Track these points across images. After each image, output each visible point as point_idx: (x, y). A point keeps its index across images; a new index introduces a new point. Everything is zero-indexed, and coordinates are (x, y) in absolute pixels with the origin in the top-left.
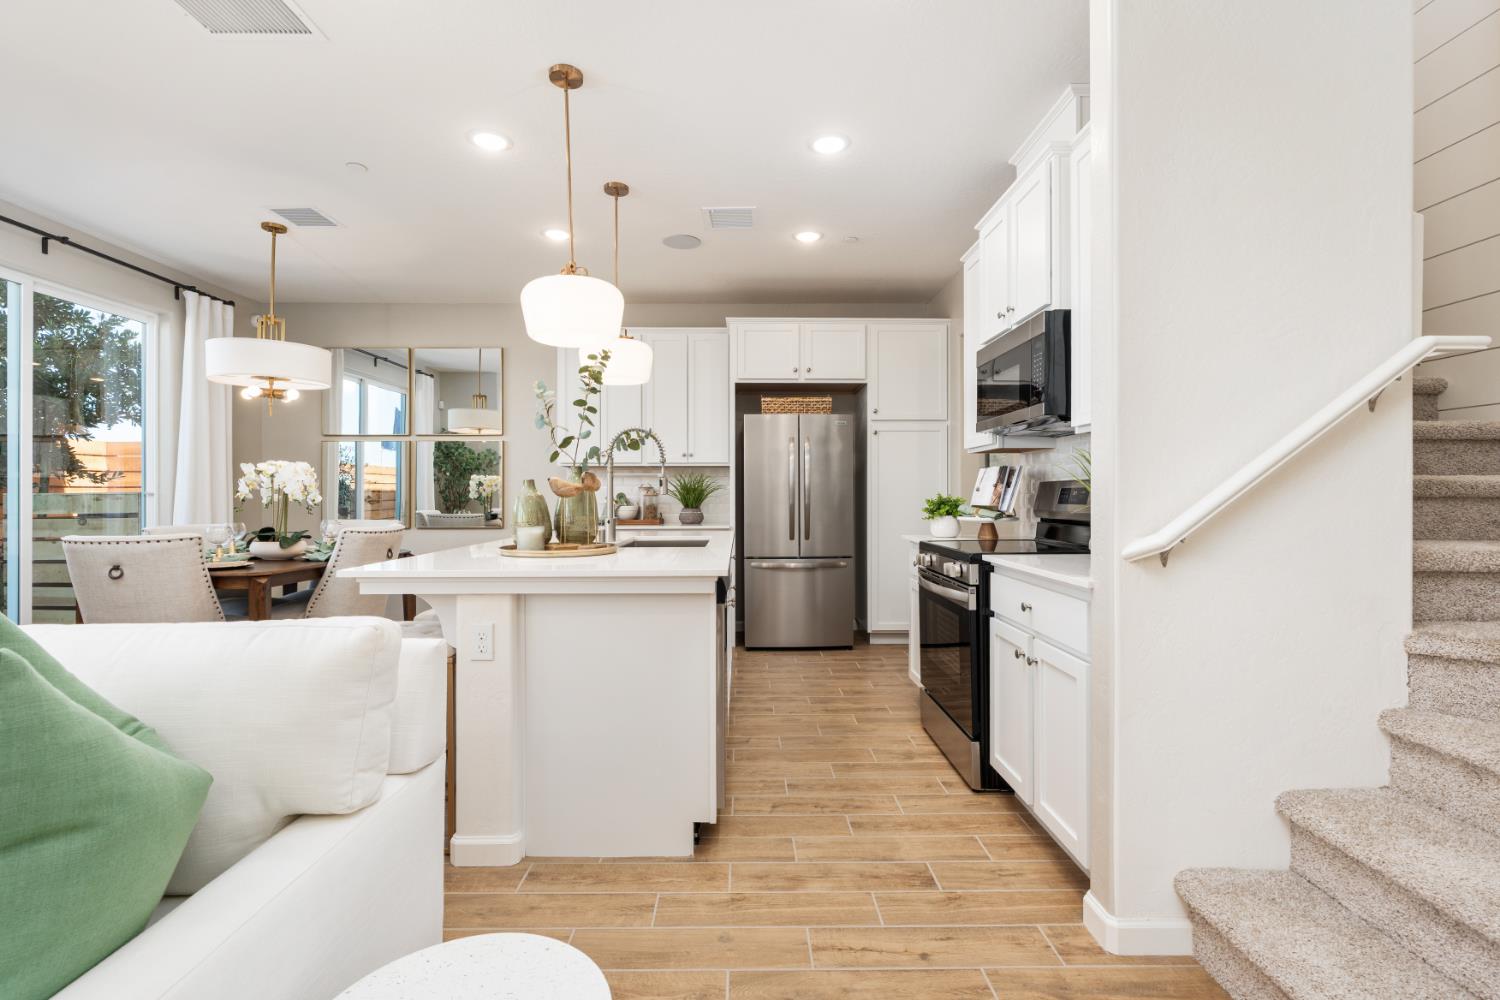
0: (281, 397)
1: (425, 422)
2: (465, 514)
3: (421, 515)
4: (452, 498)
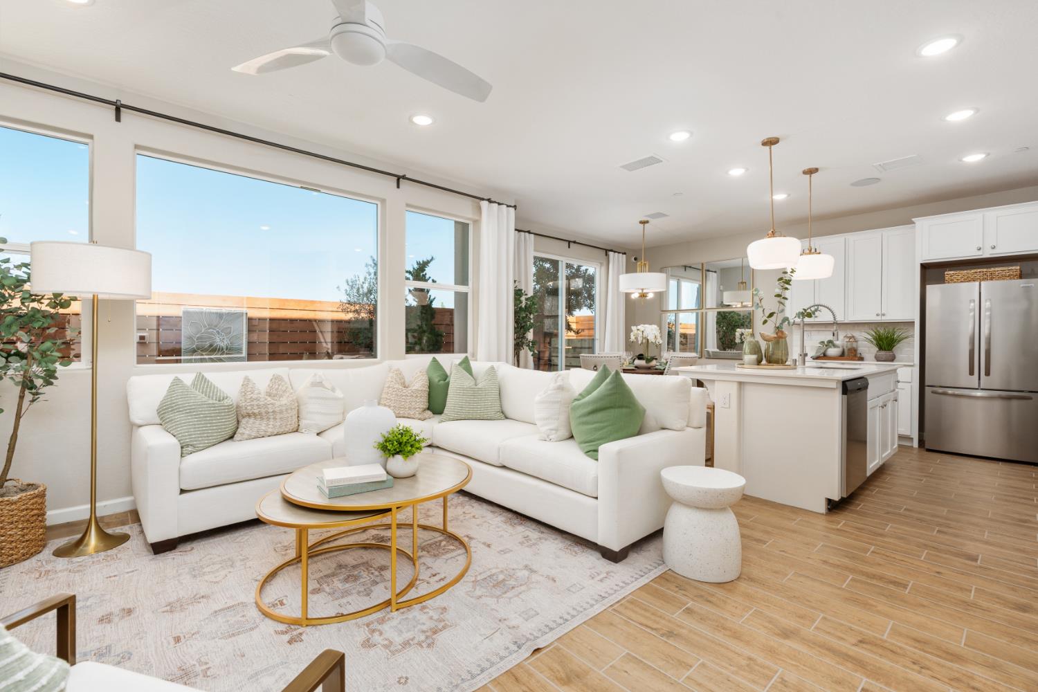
0: (646, 296)
1: (711, 301)
2: (732, 351)
3: (708, 352)
4: (727, 343)
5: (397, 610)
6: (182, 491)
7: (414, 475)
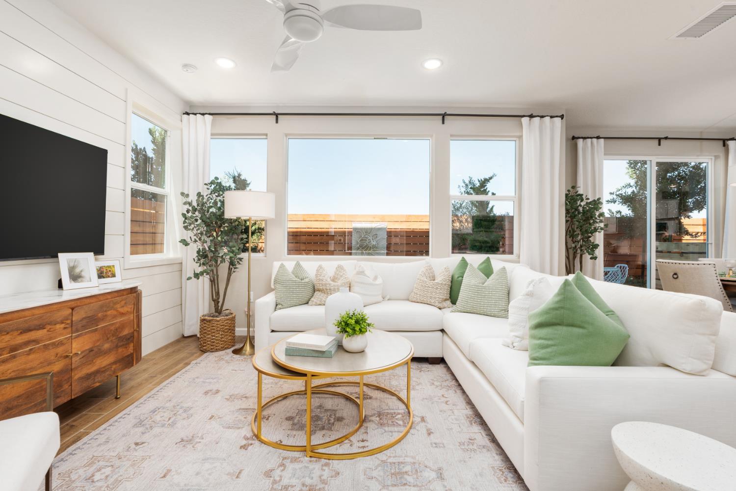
5: (311, 457)
6: (273, 331)
7: (363, 351)
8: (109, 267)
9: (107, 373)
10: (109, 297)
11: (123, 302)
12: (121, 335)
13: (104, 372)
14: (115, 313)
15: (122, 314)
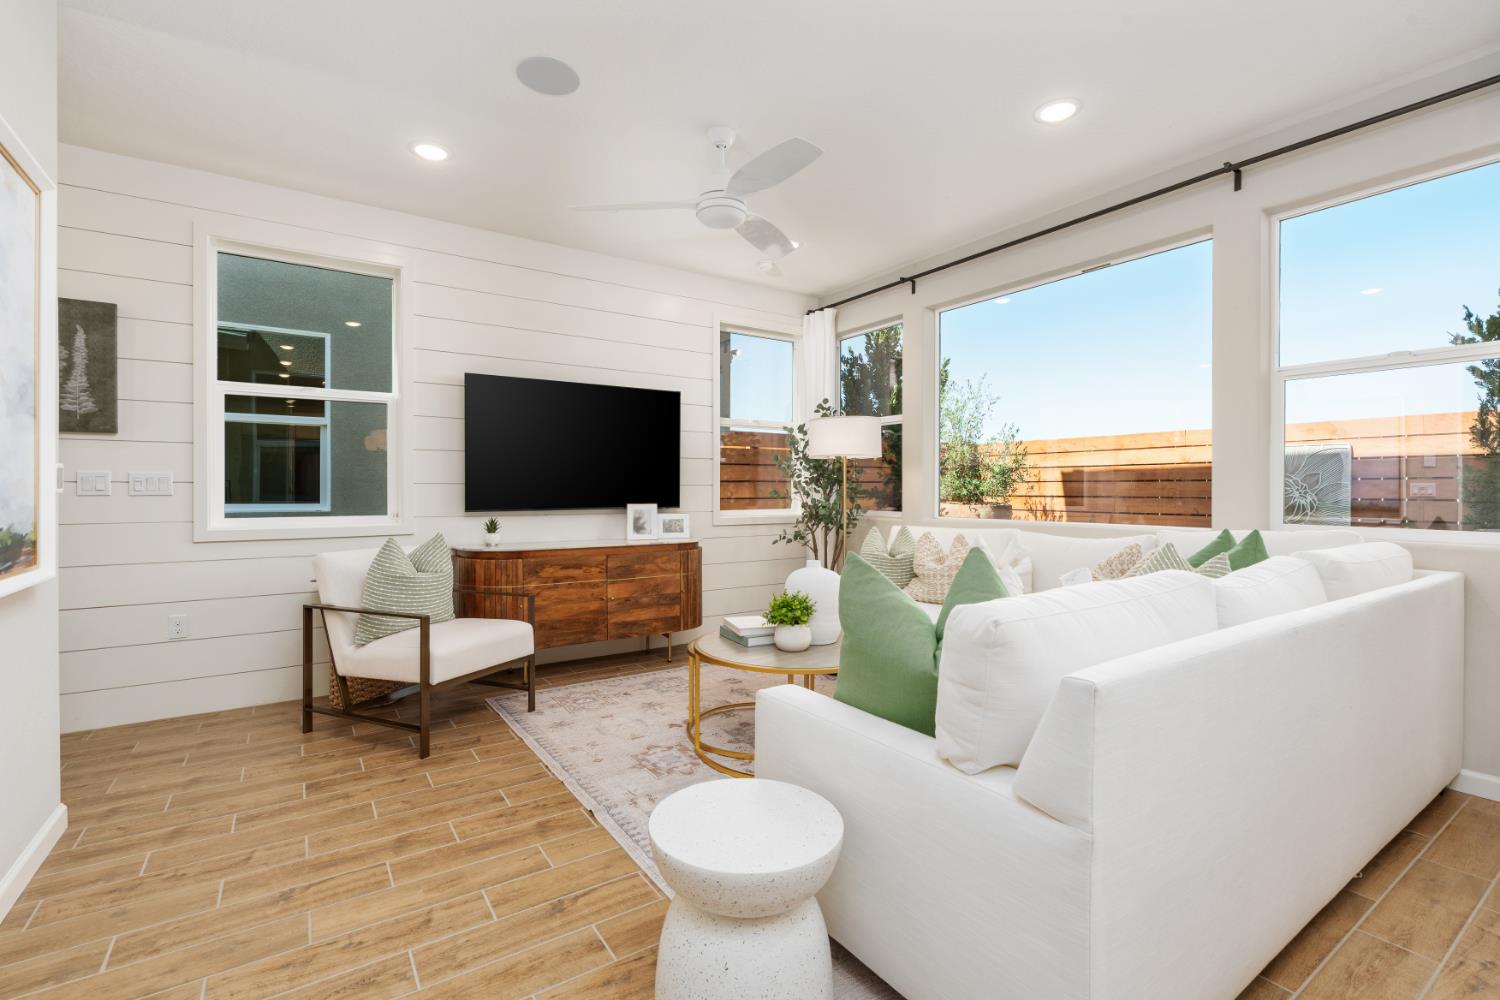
8: (678, 520)
9: (646, 628)
10: (651, 550)
11: (665, 558)
12: (664, 592)
13: (644, 625)
14: (654, 568)
15: (664, 570)
